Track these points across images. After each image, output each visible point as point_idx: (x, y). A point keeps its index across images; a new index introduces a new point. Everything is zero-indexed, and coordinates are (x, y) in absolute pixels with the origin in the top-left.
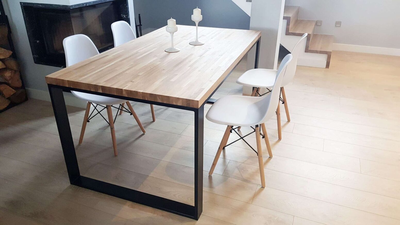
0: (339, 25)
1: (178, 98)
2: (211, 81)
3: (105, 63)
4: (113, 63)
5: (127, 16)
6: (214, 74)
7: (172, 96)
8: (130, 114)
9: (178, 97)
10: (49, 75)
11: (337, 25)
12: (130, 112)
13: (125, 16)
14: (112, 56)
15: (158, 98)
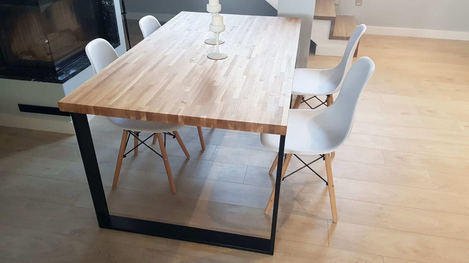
0: (360, 4)
1: (258, 124)
2: (284, 95)
3: (130, 75)
4: (141, 75)
5: (111, 3)
6: (282, 84)
7: (249, 122)
8: (173, 136)
9: (257, 122)
10: (62, 99)
11: (357, 4)
12: (172, 135)
13: (107, 3)
14: (134, 64)
15: (229, 125)
